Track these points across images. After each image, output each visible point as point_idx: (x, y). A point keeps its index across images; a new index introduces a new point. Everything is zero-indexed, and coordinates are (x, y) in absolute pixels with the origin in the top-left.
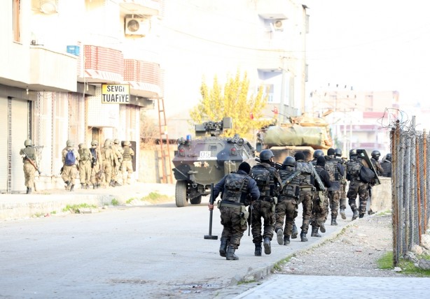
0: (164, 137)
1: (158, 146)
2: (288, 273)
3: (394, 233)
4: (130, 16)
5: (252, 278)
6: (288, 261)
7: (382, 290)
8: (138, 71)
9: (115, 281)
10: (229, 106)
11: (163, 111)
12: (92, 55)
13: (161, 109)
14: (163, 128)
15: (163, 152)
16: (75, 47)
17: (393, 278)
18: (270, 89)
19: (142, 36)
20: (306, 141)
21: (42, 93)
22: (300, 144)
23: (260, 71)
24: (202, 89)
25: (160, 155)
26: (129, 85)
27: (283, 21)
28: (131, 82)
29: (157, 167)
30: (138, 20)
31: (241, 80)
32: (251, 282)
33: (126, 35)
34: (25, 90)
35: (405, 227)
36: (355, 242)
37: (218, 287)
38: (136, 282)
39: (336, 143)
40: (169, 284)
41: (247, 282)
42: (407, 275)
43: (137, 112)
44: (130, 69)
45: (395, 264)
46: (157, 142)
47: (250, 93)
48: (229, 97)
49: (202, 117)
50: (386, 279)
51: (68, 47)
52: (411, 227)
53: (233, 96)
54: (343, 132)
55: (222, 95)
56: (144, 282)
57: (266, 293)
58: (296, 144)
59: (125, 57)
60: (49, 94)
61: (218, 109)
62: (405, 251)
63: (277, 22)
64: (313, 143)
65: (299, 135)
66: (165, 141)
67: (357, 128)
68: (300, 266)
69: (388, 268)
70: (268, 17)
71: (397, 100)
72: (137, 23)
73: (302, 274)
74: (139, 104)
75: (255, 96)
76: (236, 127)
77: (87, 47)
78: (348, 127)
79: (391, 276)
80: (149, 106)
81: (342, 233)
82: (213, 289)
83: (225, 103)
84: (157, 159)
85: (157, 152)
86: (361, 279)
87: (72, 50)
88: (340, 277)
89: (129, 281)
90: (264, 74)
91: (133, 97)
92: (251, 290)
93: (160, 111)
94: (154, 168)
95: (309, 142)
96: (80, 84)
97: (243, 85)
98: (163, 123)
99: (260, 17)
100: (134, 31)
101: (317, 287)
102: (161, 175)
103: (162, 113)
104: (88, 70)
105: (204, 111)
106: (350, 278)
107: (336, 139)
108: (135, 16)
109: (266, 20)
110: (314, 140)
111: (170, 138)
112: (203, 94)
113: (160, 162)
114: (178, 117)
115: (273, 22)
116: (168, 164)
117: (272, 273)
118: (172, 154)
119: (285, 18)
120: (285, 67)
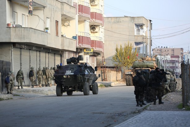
0: (104, 66)
1: (102, 69)
2: (149, 110)
3: (183, 97)
4: (92, 26)
5: (137, 112)
6: (148, 106)
7: (179, 115)
8: (96, 44)
9: (94, 113)
10: (126, 55)
11: (104, 57)
12: (81, 39)
13: (103, 56)
14: (103, 63)
15: (104, 71)
16: (75, 37)
17: (183, 111)
18: (139, 49)
19: (97, 32)
21: (65, 52)
22: (146, 67)
23: (135, 43)
24: (116, 49)
25: (103, 72)
26: (93, 49)
27: (143, 26)
28: (93, 48)
29: (102, 76)
30: (95, 27)
31: (130, 46)
32: (137, 113)
33: (91, 32)
34: (59, 51)
35: (186, 95)
36: (170, 100)
37: (126, 114)
38: (101, 113)
39: (162, 67)
40: (111, 114)
41: (136, 113)
42: (187, 110)
43: (95, 58)
44: (93, 43)
45: (183, 107)
46: (102, 67)
47: (132, 50)
48: (126, 52)
49: (117, 59)
50: (180, 112)
51: (73, 37)
52: (188, 95)
53: (127, 51)
54: (164, 63)
55: (123, 51)
56: (103, 113)
57: (142, 116)
59: (91, 39)
60: (67, 53)
61: (122, 56)
62: (186, 103)
63: (141, 26)
64: (151, 67)
65: (146, 64)
66: (104, 67)
67: (169, 61)
68: (153, 108)
69: (181, 108)
70: (138, 25)
71: (183, 51)
72: (95, 28)
73: (153, 110)
74: (96, 55)
75: (134, 51)
76: (128, 62)
77: (79, 37)
78: (166, 61)
79: (182, 111)
81: (165, 97)
82: (125, 115)
83: (124, 54)
85: (102, 71)
86: (172, 112)
87: (74, 38)
88: (166, 111)
89: (98, 113)
90: (137, 44)
91: (94, 53)
92: (138, 115)
93: (102, 57)
95: (149, 67)
96: (77, 49)
97: (130, 48)
98: (103, 61)
99: (135, 24)
100: (94, 30)
101: (158, 115)
102: (103, 78)
103: (103, 58)
104: (80, 44)
105: (117, 57)
106: (169, 112)
107: (161, 65)
108: (94, 26)
109: (137, 26)
110: (151, 65)
111: (106, 66)
112: (117, 51)
113: (103, 74)
114: (108, 59)
115: (140, 26)
116: (105, 75)
117: (144, 110)
118: (107, 71)
119: (144, 25)
120: (144, 41)
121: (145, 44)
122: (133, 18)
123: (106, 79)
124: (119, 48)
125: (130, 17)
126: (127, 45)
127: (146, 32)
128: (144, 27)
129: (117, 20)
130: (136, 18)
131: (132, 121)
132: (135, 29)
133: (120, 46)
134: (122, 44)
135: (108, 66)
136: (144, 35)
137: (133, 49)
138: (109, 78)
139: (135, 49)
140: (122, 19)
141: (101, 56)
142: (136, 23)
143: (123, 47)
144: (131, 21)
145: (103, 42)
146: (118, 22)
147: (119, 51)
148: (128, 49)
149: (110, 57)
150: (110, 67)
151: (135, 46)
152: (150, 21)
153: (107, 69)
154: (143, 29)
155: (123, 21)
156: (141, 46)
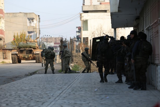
0: (5, 48)
1: (4, 51)
2: (38, 74)
6: (37, 71)
15: (5, 52)
18: (31, 36)
20: (31, 47)
22: (29, 48)
23: (28, 32)
24: (14, 36)
25: (4, 53)
29: (3, 56)
31: (24, 34)
46: (3, 50)
49: (14, 43)
53: (22, 37)
55: (19, 37)
58: (28, 48)
61: (18, 41)
64: (33, 47)
65: (29, 45)
66: (5, 49)
68: (41, 72)
75: (27, 38)
80: (1, 40)
83: (20, 39)
84: (3, 54)
85: (3, 52)
89: (0, 77)
90: (29, 32)
94: (2, 56)
95: (32, 47)
98: (4, 45)
102: (4, 58)
103: (4, 42)
105: (15, 42)
109: (29, 19)
110: (34, 46)
111: (6, 49)
112: (14, 37)
113: (4, 54)
114: (8, 44)
115: (31, 19)
116: (6, 55)
117: (34, 74)
118: (7, 52)
119: (34, 19)
120: (34, 31)
121: (35, 33)
122: (26, 14)
123: (7, 58)
124: (16, 35)
125: (24, 13)
126: (22, 33)
127: (36, 24)
128: (35, 21)
129: (14, 15)
130: (28, 14)
131: (26, 79)
132: (28, 21)
133: (17, 34)
134: (18, 33)
135: (8, 48)
136: (34, 26)
137: (27, 36)
138: (9, 58)
139: (28, 36)
140: (18, 15)
141: (3, 41)
142: (29, 17)
143: (19, 34)
144: (25, 16)
145: (4, 31)
146: (15, 16)
147: (16, 37)
148: (22, 36)
149: (9, 43)
150: (9, 50)
151: (28, 35)
152: (39, 16)
153: (8, 51)
154: (33, 22)
155: (19, 16)
156: (32, 34)
